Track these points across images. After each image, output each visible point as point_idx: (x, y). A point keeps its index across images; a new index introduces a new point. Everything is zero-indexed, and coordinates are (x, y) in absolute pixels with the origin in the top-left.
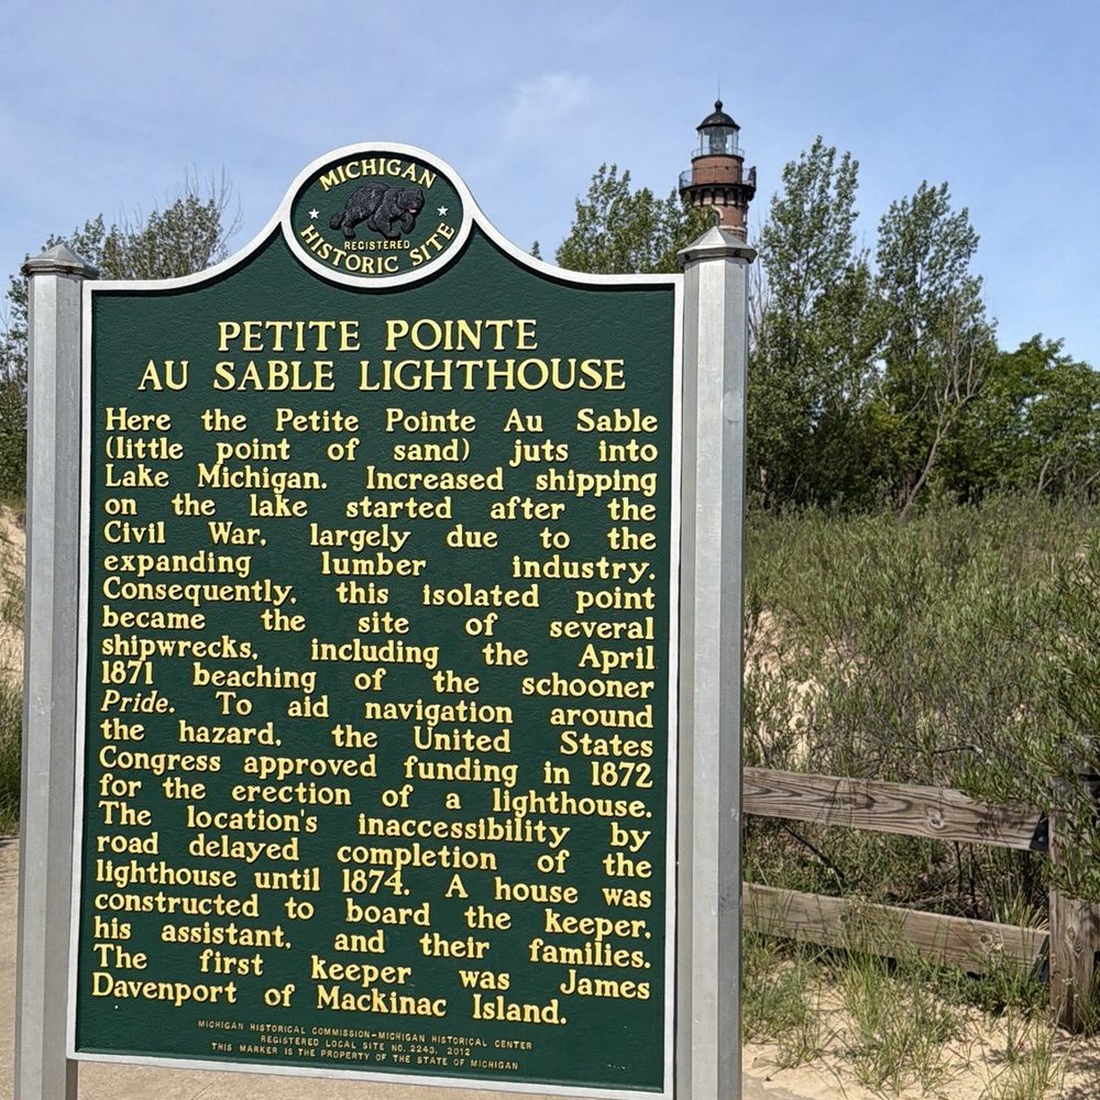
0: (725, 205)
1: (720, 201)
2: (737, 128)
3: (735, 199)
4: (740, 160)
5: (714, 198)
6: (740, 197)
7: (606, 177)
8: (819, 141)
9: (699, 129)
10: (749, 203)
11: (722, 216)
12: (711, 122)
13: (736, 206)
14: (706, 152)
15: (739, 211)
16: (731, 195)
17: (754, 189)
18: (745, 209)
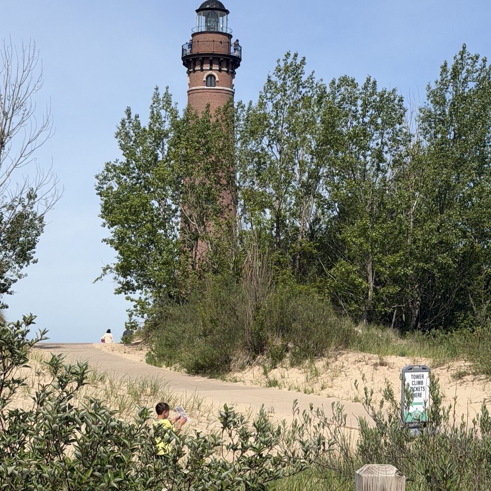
0: (220, 70)
1: (215, 67)
2: (227, 12)
3: (227, 66)
4: (230, 36)
5: (211, 65)
6: (230, 66)
7: (289, 61)
8: (464, 48)
9: (197, 11)
10: (236, 70)
11: (217, 79)
12: (208, 6)
13: (227, 72)
14: (204, 29)
15: (229, 76)
16: (224, 64)
17: (240, 60)
18: (233, 74)
